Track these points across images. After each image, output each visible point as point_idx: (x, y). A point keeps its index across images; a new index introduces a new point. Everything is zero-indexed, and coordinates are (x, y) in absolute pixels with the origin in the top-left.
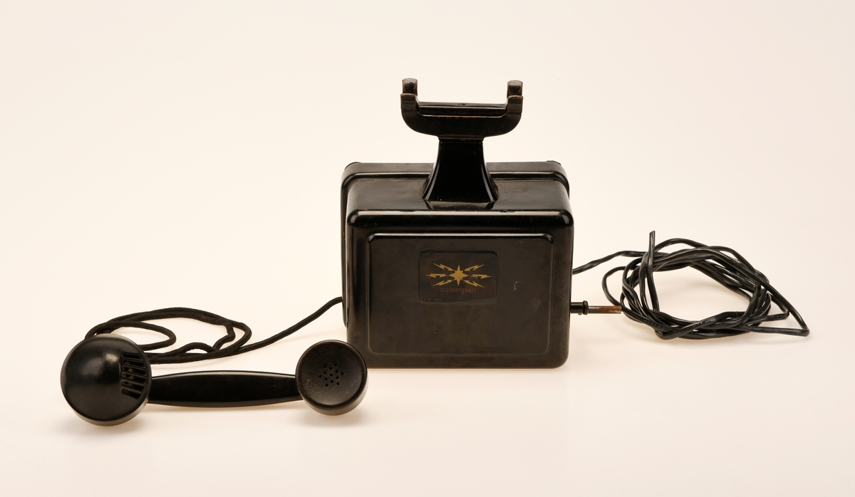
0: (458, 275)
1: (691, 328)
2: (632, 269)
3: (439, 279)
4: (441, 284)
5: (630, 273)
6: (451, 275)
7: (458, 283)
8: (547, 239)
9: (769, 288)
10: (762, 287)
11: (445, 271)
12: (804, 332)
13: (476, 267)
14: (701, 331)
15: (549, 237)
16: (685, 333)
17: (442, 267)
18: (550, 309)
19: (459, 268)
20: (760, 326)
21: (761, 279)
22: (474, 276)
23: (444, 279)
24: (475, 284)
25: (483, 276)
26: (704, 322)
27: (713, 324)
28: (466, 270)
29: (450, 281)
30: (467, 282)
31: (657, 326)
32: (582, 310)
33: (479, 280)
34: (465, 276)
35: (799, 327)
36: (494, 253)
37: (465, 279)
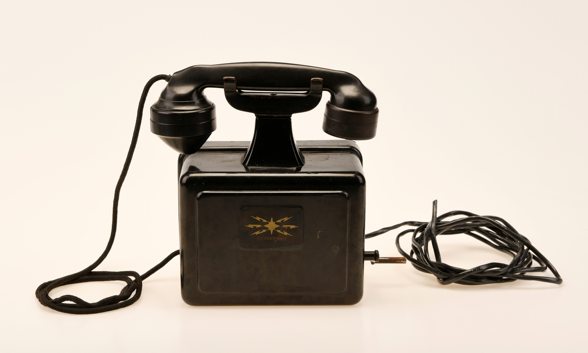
0: (272, 226)
1: (464, 274)
2: (420, 232)
3: (255, 229)
4: (257, 233)
5: (419, 235)
6: (266, 226)
7: (272, 232)
8: (345, 195)
9: (530, 247)
10: (526, 248)
11: (260, 222)
12: (558, 280)
13: (286, 219)
14: (472, 277)
15: (346, 194)
16: (460, 279)
17: (258, 219)
18: (347, 255)
19: (272, 219)
21: (524, 241)
22: (284, 226)
23: (260, 229)
24: (286, 234)
25: (292, 227)
26: (475, 270)
28: (278, 221)
29: (264, 231)
30: (279, 231)
32: (374, 258)
33: (288, 230)
34: (277, 226)
35: (554, 277)
36: (301, 207)
37: (277, 229)
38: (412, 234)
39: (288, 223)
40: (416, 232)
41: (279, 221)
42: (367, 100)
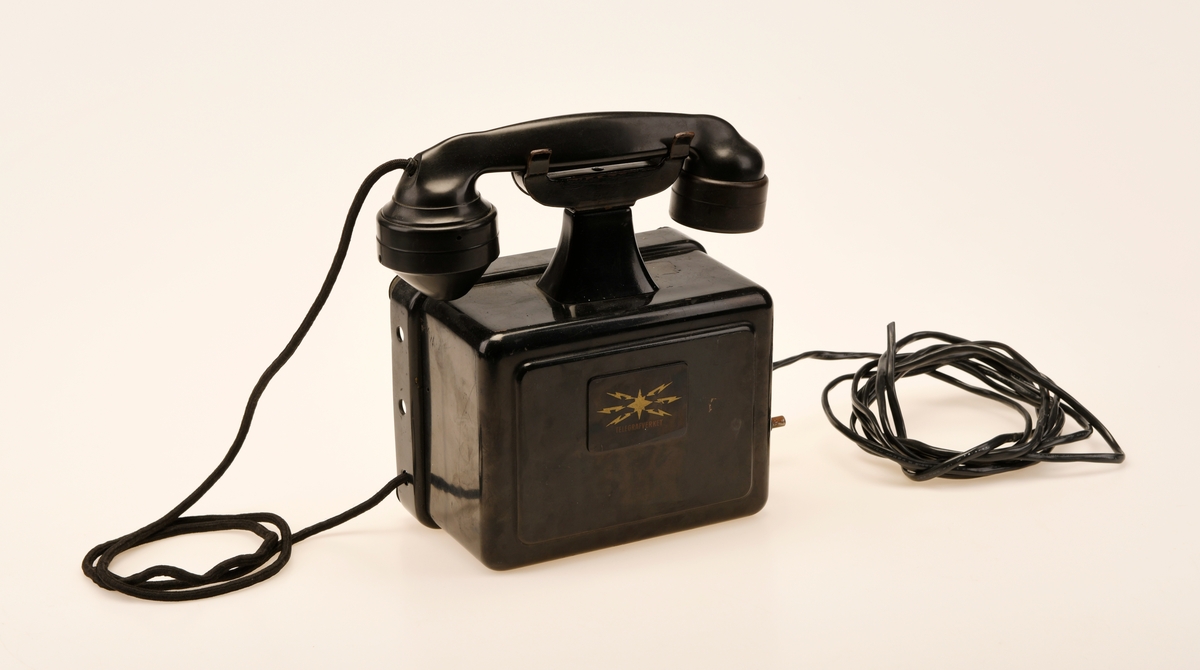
0: (639, 404)
1: (955, 462)
2: (864, 377)
3: (614, 415)
4: (617, 421)
5: (863, 382)
6: (630, 406)
7: (639, 415)
9: (1061, 394)
10: (1052, 394)
11: (622, 401)
12: (1117, 456)
13: (662, 388)
14: (969, 465)
16: (948, 470)
17: (618, 395)
19: (640, 393)
20: (1052, 452)
22: (659, 400)
23: (622, 413)
24: (661, 413)
25: (671, 399)
26: (973, 452)
27: (986, 455)
29: (628, 415)
30: (651, 411)
31: (907, 461)
33: (666, 407)
35: (1109, 450)
36: (684, 363)
37: (647, 407)
38: (850, 382)
39: (666, 393)
40: (856, 378)
41: (651, 394)
42: (745, 162)
